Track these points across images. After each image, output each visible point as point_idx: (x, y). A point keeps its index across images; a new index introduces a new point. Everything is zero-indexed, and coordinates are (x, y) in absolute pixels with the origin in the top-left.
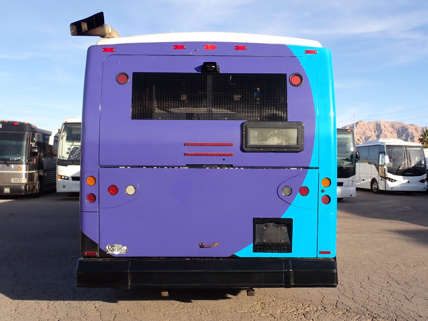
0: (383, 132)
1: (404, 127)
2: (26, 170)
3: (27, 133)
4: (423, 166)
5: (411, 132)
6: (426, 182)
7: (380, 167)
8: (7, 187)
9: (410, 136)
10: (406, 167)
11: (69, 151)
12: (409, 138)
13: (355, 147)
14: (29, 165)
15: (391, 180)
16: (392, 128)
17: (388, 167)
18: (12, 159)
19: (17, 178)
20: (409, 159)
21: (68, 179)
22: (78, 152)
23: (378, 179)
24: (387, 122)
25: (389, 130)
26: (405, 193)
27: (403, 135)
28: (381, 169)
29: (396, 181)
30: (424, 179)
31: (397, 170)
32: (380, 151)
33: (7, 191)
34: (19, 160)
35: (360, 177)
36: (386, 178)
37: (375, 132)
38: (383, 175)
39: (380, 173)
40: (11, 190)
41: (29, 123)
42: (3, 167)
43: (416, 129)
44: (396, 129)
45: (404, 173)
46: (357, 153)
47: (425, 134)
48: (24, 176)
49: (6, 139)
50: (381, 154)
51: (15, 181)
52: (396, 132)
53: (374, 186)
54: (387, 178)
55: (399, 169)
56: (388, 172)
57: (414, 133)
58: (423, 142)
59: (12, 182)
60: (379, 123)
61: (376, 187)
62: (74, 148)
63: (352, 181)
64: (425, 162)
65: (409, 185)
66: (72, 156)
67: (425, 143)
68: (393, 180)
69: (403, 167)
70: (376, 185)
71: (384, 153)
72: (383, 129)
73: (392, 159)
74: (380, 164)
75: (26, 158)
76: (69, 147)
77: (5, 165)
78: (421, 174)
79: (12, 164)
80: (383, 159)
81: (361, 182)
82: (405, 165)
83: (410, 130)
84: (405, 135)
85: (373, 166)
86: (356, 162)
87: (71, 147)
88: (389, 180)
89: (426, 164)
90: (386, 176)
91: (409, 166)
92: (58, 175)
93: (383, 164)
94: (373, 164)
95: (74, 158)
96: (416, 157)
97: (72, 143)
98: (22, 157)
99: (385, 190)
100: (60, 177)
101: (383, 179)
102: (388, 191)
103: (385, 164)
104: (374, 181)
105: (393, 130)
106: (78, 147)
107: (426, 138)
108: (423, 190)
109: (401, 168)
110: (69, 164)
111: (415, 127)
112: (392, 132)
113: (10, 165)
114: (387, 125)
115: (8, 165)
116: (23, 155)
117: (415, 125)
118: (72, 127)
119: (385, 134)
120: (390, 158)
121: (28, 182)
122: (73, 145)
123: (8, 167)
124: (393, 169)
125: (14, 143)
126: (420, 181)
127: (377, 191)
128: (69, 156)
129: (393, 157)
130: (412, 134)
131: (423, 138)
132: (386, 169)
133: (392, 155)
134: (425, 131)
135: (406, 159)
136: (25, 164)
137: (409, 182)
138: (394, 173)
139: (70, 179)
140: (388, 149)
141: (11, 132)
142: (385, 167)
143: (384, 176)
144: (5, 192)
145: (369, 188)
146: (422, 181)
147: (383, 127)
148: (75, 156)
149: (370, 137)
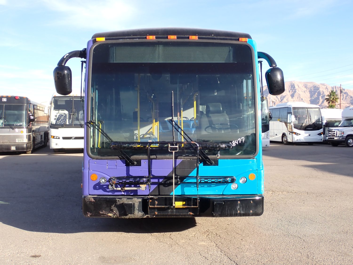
0: (297, 91)
1: (315, 86)
2: (27, 133)
3: (25, 105)
4: (320, 123)
5: (322, 91)
6: (323, 135)
7: (288, 124)
8: (13, 145)
9: (321, 94)
10: (308, 124)
11: (55, 117)
12: (320, 97)
13: (269, 108)
14: (28, 129)
15: (296, 134)
16: (305, 88)
17: (294, 124)
18: (16, 124)
19: (20, 139)
20: (309, 117)
21: (59, 138)
22: (63, 118)
23: (287, 133)
24: (300, 82)
25: (302, 89)
26: (307, 144)
27: (315, 94)
28: (289, 125)
29: (300, 134)
30: (321, 133)
31: (301, 126)
32: (288, 112)
33: (13, 149)
34: (21, 125)
35: (274, 133)
36: (292, 133)
37: (289, 91)
38: (290, 130)
39: (288, 129)
40: (16, 148)
41: (27, 97)
42: (9, 131)
43: (326, 88)
44: (309, 88)
45: (306, 128)
46: (270, 115)
47: (330, 94)
48: (25, 137)
49: (10, 110)
50: (289, 114)
51: (19, 141)
52: (309, 91)
53: (284, 139)
54: (294, 132)
55: (302, 125)
56: (295, 128)
57: (325, 92)
58: (329, 102)
59: (17, 142)
60: (293, 83)
61: (286, 139)
62: (60, 115)
63: (267, 135)
64: (322, 120)
65: (310, 137)
66: (58, 121)
67: (331, 102)
68: (298, 134)
69: (305, 124)
70: (286, 138)
71: (291, 113)
72: (296, 88)
73: (297, 118)
74: (288, 122)
75: (26, 123)
76: (56, 114)
77: (11, 129)
78: (318, 129)
79: (16, 128)
80: (290, 118)
81: (275, 137)
82: (306, 122)
83: (321, 90)
84: (316, 94)
85: (284, 123)
86: (270, 121)
87: (57, 114)
88: (295, 134)
89: (323, 121)
90: (293, 131)
91: (310, 123)
92: (51, 136)
93: (290, 122)
94: (283, 122)
95: (60, 122)
96: (315, 116)
97: (58, 111)
98: (23, 123)
99: (292, 142)
100: (53, 137)
101: (290, 133)
102: (294, 142)
103: (292, 122)
104: (284, 135)
105: (306, 90)
106: (63, 114)
107: (331, 98)
108: (320, 141)
109: (303, 125)
110: (59, 127)
111: (326, 86)
112: (305, 91)
113: (15, 129)
114: (300, 85)
115: (13, 129)
116: (24, 122)
117: (325, 85)
118: (59, 99)
119: (298, 93)
120: (296, 117)
121: (28, 141)
122: (58, 113)
123: (14, 130)
124: (298, 125)
125: (16, 112)
126: (318, 134)
127: (286, 143)
128: (56, 121)
129: (298, 116)
130: (323, 93)
131: (329, 98)
132: (293, 126)
133: (298, 115)
134: (331, 92)
135: (308, 118)
136: (26, 128)
137: (309, 135)
138: (298, 129)
139: (61, 138)
140: (294, 110)
141: (14, 104)
142: (292, 124)
143: (291, 132)
144: (12, 149)
145: (281, 140)
146: (320, 134)
147: (296, 87)
148: (60, 121)
149: (286, 96)
